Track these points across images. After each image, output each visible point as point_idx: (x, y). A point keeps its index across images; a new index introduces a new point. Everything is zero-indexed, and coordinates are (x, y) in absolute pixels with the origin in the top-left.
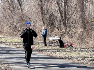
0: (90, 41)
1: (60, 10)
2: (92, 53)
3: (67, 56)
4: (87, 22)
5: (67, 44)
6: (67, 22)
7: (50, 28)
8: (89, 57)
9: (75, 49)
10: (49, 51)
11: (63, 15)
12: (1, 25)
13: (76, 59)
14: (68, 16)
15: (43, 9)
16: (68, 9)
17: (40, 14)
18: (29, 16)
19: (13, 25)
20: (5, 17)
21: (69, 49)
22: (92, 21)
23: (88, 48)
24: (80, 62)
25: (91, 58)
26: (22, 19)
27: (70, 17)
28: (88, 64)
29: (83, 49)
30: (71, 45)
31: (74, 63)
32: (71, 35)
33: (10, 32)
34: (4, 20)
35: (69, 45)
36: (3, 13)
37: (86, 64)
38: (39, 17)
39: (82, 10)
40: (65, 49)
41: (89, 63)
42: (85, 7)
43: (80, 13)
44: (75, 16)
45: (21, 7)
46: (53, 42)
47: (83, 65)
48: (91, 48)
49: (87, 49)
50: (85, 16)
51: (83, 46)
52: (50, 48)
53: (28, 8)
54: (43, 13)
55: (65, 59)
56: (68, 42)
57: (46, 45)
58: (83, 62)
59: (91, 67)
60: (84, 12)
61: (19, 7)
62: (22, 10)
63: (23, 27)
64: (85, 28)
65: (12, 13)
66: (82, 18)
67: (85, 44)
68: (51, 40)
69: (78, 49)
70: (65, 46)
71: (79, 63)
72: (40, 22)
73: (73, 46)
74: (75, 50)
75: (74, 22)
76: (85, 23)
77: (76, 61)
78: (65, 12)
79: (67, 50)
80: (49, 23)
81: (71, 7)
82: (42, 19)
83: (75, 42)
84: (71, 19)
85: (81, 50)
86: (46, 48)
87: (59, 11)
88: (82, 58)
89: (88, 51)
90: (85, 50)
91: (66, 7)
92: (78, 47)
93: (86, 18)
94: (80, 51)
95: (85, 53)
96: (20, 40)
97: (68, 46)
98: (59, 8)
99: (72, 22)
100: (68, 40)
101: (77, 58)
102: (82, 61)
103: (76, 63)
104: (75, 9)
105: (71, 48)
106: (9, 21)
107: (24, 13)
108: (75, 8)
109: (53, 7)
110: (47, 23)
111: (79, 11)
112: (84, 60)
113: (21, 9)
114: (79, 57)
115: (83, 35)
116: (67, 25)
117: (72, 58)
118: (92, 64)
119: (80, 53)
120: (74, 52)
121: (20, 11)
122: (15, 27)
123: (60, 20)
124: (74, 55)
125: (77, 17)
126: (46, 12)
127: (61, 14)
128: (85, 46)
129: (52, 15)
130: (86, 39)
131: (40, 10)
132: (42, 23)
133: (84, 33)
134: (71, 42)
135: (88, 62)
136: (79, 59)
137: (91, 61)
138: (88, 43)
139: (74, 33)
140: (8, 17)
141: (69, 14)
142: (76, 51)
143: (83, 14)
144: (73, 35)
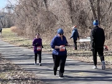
1: (92, 6)
6: (100, 20)
7: (80, 27)
9: (111, 52)
10: (79, 56)
11: (96, 12)
12: (22, 25)
14: (102, 14)
15: (72, 5)
16: (102, 4)
17: (68, 11)
18: (55, 14)
19: (37, 24)
20: (27, 16)
26: (48, 18)
27: (105, 15)
30: (106, 48)
31: (110, 70)
33: (33, 33)
34: (26, 19)
36: (24, 11)
38: (67, 14)
44: (111, 14)
45: (45, 3)
46: (85, 44)
52: (82, 52)
53: (53, 4)
54: (72, 11)
57: (76, 49)
61: (44, 3)
62: (47, 7)
63: (49, 27)
65: (35, 10)
68: (82, 42)
72: (68, 21)
73: (108, 49)
74: (111, 54)
75: (109, 20)
78: (99, 9)
80: (79, 22)
81: (105, 2)
82: (71, 17)
86: (76, 52)
87: (91, 8)
91: (99, 3)
96: (45, 43)
98: (92, 3)
99: (106, 21)
104: (110, 5)
105: (106, 52)
106: (31, 20)
107: (49, 10)
108: (111, 3)
109: (83, 3)
110: (76, 22)
113: (46, 5)
116: (101, 23)
117: (107, 64)
120: (109, 56)
121: (44, 8)
122: (39, 27)
123: (93, 18)
124: (110, 60)
126: (75, 8)
127: (94, 11)
129: (83, 12)
131: (68, 6)
132: (71, 22)
139: (110, 34)
140: (30, 16)
141: (103, 11)
144: (108, 36)
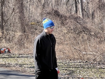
0: (29, 46)
2: (32, 59)
3: (4, 63)
4: (27, 25)
5: (4, 50)
6: (4, 24)
8: (29, 64)
9: (14, 55)
13: (13, 66)
14: (5, 18)
16: (5, 9)
21: (7, 55)
22: (32, 24)
23: (28, 54)
24: (19, 69)
25: (30, 65)
27: (8, 19)
28: (27, 72)
29: (22, 56)
30: (8, 51)
31: (12, 71)
32: (9, 40)
35: (7, 51)
37: (25, 71)
39: (22, 12)
40: (1, 55)
41: (29, 70)
42: (24, 8)
43: (19, 15)
44: (14, 18)
47: (22, 73)
48: (31, 53)
49: (26, 55)
50: (25, 18)
51: (22, 52)
55: (2, 66)
56: (5, 47)
58: (22, 70)
59: (30, 75)
60: (24, 14)
64: (25, 32)
66: (21, 21)
67: (24, 49)
69: (17, 55)
70: (2, 52)
71: (17, 71)
73: (11, 51)
75: (12, 24)
76: (25, 25)
77: (14, 69)
78: (2, 13)
79: (4, 56)
81: (8, 8)
83: (13, 47)
84: (9, 21)
85: (20, 56)
88: (21, 65)
89: (27, 57)
90: (24, 56)
91: (3, 8)
92: (16, 53)
93: (26, 20)
94: (18, 57)
95: (24, 59)
97: (5, 52)
99: (9, 25)
100: (6, 45)
101: (15, 65)
102: (20, 69)
103: (14, 71)
104: (13, 10)
105: (9, 54)
108: (13, 9)
111: (17, 12)
112: (23, 68)
114: (17, 64)
115: (21, 40)
116: (4, 28)
117: (9, 65)
118: (32, 72)
119: (19, 60)
120: (12, 58)
124: (12, 62)
125: (15, 19)
128: (25, 52)
130: (25, 44)
133: (24, 38)
134: (9, 47)
135: (27, 69)
136: (18, 66)
137: (31, 68)
138: (27, 48)
139: (12, 37)
141: (6, 16)
142: (14, 57)
143: (22, 15)
144: (11, 39)
